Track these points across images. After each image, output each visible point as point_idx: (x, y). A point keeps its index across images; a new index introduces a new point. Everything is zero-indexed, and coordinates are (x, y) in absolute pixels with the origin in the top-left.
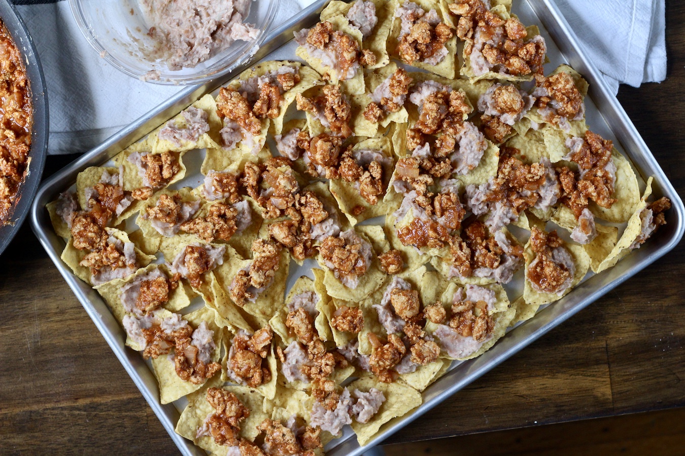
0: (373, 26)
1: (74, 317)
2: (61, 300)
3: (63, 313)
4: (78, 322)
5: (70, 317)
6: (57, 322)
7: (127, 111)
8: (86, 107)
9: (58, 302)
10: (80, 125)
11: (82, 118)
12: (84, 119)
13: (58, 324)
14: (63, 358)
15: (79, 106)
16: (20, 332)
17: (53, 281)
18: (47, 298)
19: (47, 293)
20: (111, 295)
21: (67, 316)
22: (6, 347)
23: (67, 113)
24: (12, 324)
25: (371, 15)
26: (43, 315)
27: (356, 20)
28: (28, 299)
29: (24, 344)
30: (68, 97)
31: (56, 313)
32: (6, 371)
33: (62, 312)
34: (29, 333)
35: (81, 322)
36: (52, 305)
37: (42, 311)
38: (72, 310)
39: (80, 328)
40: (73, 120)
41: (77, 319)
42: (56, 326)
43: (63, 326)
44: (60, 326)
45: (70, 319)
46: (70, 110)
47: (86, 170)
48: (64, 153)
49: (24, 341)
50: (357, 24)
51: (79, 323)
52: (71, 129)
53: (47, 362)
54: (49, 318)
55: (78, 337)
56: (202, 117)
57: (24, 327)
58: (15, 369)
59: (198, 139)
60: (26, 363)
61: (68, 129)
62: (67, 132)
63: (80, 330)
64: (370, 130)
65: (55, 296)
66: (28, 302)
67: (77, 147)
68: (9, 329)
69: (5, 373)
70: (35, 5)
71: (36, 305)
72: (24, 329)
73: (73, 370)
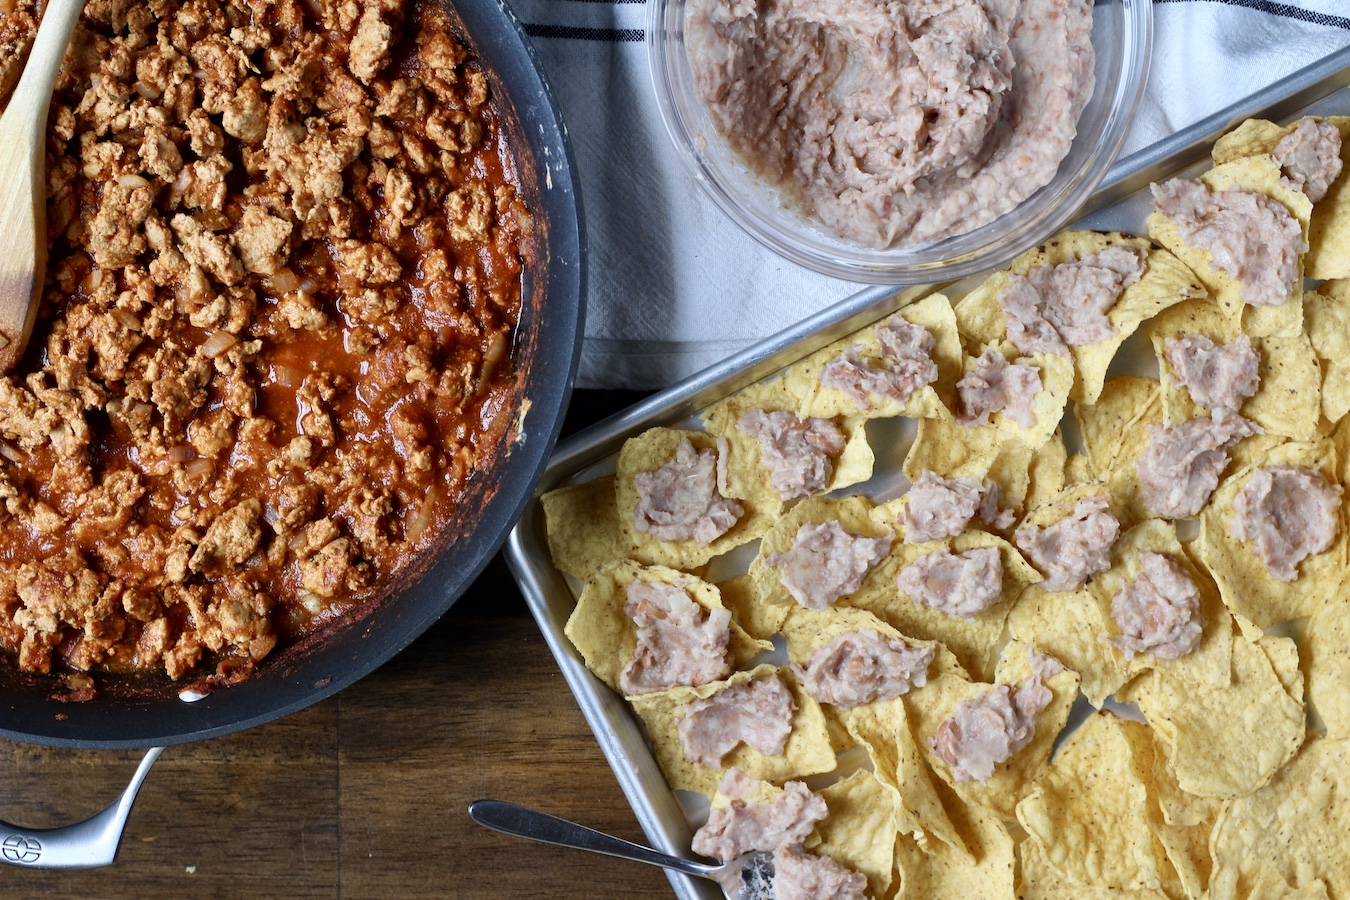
0: (1332, 180)
1: (566, 757)
2: (542, 715)
3: (544, 746)
4: (575, 769)
5: (560, 757)
6: (528, 763)
7: (746, 308)
8: (655, 289)
9: (538, 720)
10: (636, 328)
11: (643, 313)
12: (647, 314)
13: (530, 768)
14: (532, 845)
15: (639, 284)
16: (442, 777)
17: (530, 670)
18: (511, 707)
19: (513, 697)
20: (658, 717)
21: (551, 754)
22: (405, 808)
23: (609, 296)
24: (425, 757)
25: (1330, 157)
26: (499, 746)
27: (1296, 165)
28: (470, 705)
29: (448, 805)
30: (614, 260)
31: (528, 744)
32: (401, 859)
33: (542, 743)
34: (461, 781)
35: (581, 770)
36: (523, 725)
37: (496, 736)
38: (566, 742)
39: (577, 784)
40: (619, 315)
41: (573, 762)
42: (523, 772)
43: (540, 774)
44: (534, 774)
45: (560, 762)
46: (615, 290)
47: (646, 435)
48: (591, 386)
49: (447, 797)
50: (1298, 175)
51: (577, 773)
52: (612, 333)
53: (494, 850)
54: (510, 752)
55: (571, 803)
56: (921, 346)
57: (453, 765)
58: (420, 859)
59: (911, 396)
60: (447, 848)
61: (606, 333)
62: (603, 340)
63: (578, 788)
64: (1299, 424)
65: (530, 706)
66: (468, 711)
68: (417, 766)
69: (397, 865)
70: (562, 40)
71: (487, 719)
72: (452, 770)
73: (551, 875)
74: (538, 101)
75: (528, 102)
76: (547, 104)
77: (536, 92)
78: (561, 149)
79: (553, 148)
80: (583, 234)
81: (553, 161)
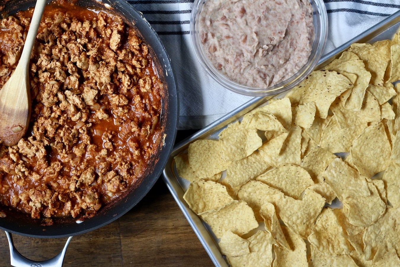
1: (183, 232)
2: (175, 221)
3: (176, 229)
4: (185, 235)
5: (181, 232)
6: (173, 234)
7: (223, 105)
8: (198, 102)
9: (174, 222)
10: (193, 112)
11: (195, 108)
12: (196, 108)
13: (173, 235)
14: (175, 256)
15: (193, 100)
16: (149, 240)
17: (171, 208)
18: (167, 219)
19: (167, 216)
21: (179, 231)
22: (140, 249)
23: (185, 104)
24: (144, 234)
26: (164, 230)
28: (155, 219)
29: (151, 247)
30: (186, 94)
31: (172, 229)
32: (139, 263)
33: (176, 228)
34: (154, 240)
35: (187, 235)
36: (170, 224)
37: (163, 227)
38: (183, 227)
39: (186, 239)
40: (188, 109)
41: (185, 233)
42: (171, 237)
43: (176, 237)
44: (174, 237)
45: (181, 233)
46: (187, 102)
47: (195, 142)
48: (182, 129)
49: (151, 245)
51: (186, 236)
52: (187, 114)
53: (165, 259)
54: (167, 231)
55: (185, 244)
57: (152, 236)
58: (145, 262)
60: (152, 259)
61: (185, 115)
62: (185, 116)
63: (187, 240)
65: (172, 218)
66: (155, 221)
67: (191, 126)
68: (142, 237)
69: (138, 265)
70: (167, 35)
71: (160, 223)
72: (152, 237)
73: (181, 264)
74: (162, 52)
75: (159, 53)
76: (165, 53)
77: (162, 50)
78: (169, 65)
79: (167, 65)
80: (177, 88)
81: (167, 68)
